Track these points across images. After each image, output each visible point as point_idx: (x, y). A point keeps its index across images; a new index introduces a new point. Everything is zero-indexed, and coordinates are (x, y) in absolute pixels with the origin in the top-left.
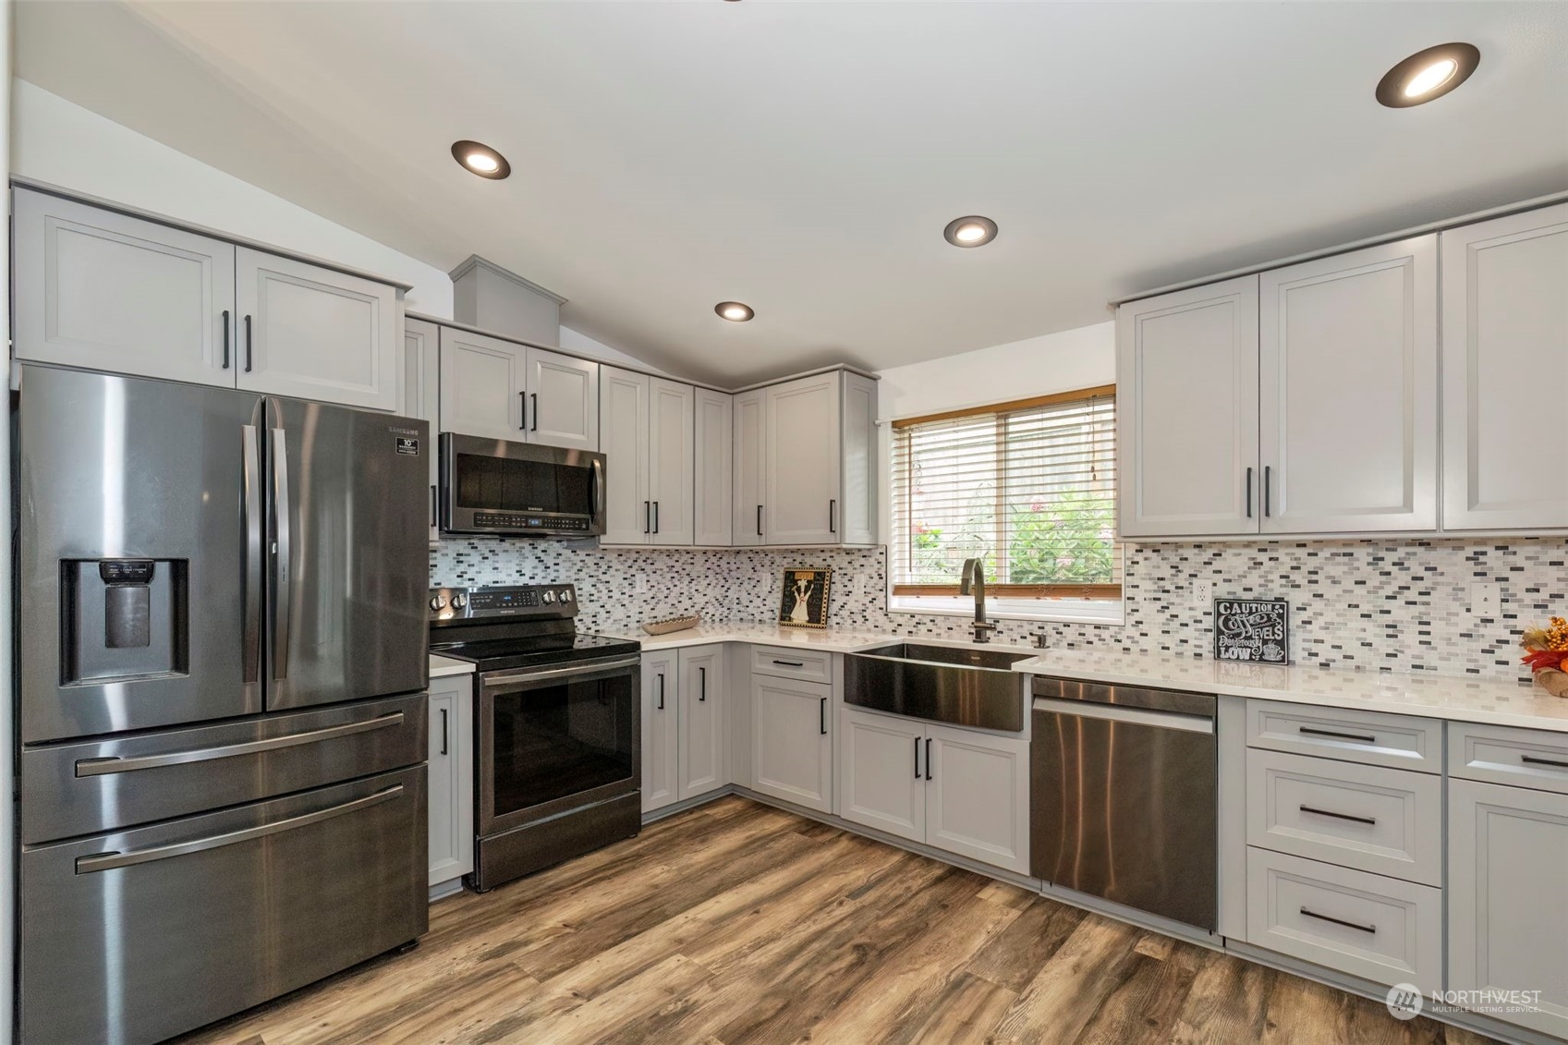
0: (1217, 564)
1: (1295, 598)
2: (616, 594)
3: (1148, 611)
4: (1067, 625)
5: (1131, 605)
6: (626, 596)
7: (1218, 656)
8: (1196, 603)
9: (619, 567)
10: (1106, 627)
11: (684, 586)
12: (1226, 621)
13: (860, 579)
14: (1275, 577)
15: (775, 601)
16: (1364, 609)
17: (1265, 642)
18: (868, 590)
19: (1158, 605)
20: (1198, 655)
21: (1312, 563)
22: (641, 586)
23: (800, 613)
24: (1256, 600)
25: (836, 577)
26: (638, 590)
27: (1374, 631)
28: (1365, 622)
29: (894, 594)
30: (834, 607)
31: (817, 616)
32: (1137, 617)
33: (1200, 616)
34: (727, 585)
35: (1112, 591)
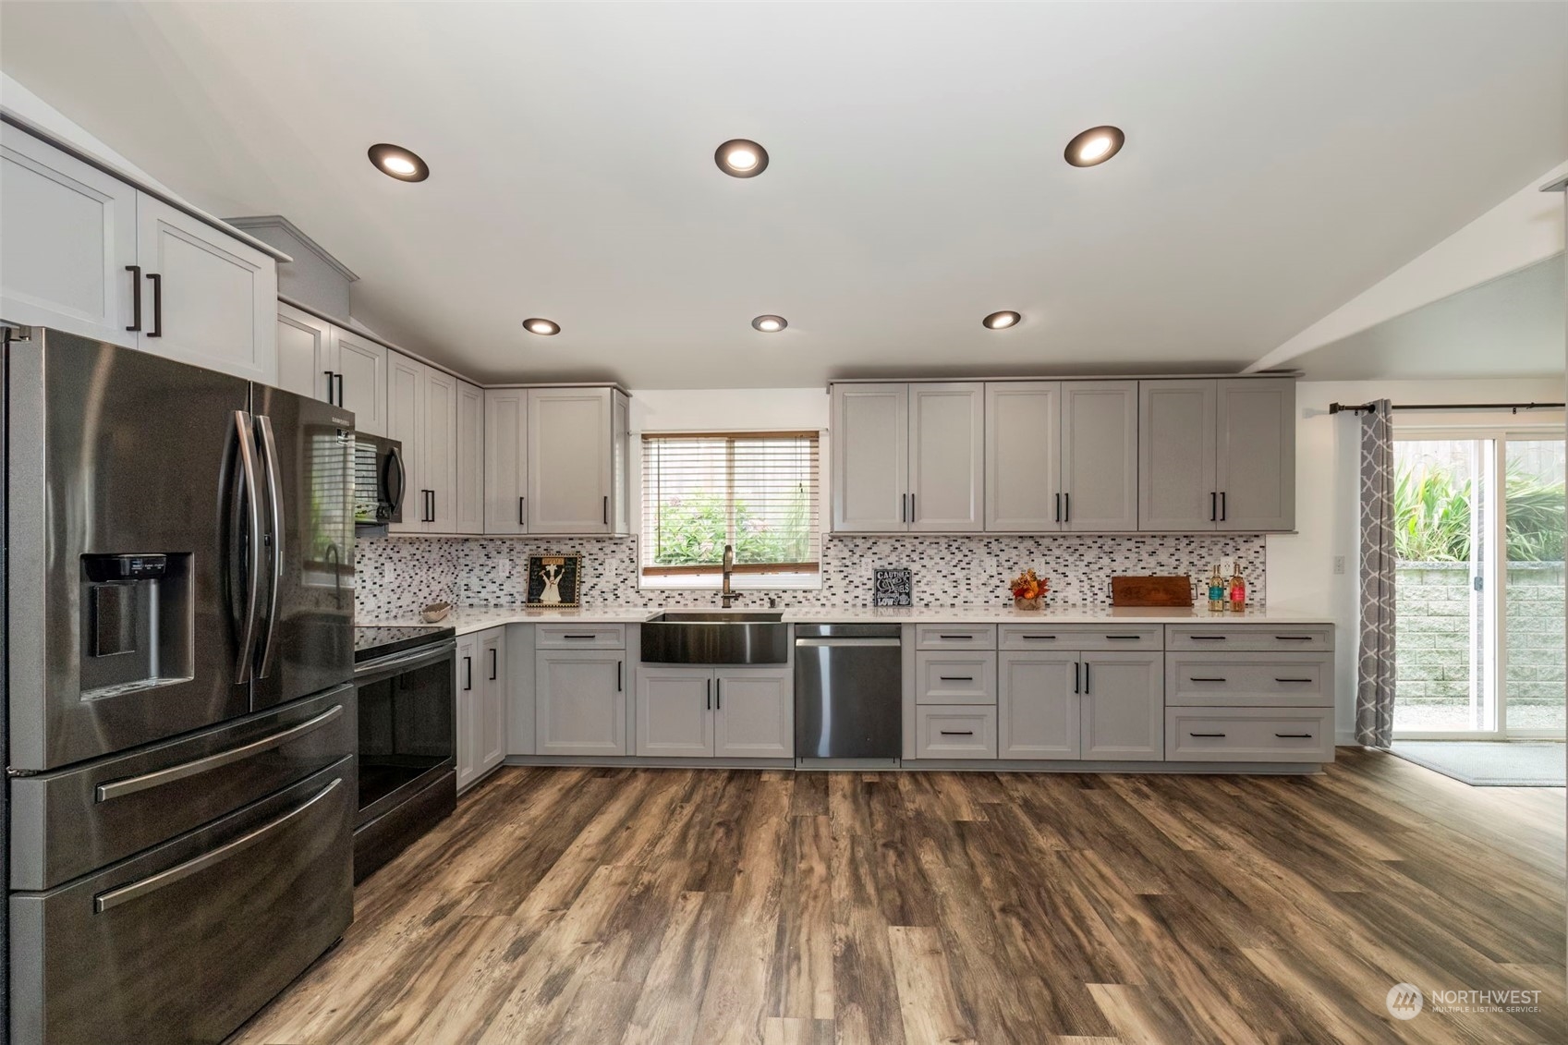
0: (874, 550)
1: (914, 567)
2: (369, 585)
3: (836, 579)
4: (784, 591)
5: (826, 576)
6: (377, 585)
7: (876, 605)
8: (863, 573)
9: (371, 556)
10: (811, 591)
11: (423, 573)
12: (881, 582)
13: (612, 565)
14: (904, 556)
15: (519, 585)
16: (944, 573)
17: (900, 594)
18: (619, 572)
19: (842, 575)
20: (864, 605)
21: (921, 548)
22: (389, 576)
23: (551, 594)
24: (895, 570)
25: (586, 562)
26: (386, 580)
27: (948, 586)
28: (944, 580)
29: (644, 574)
30: (584, 588)
31: (569, 595)
32: (829, 583)
33: (865, 581)
34: (456, 573)
35: (813, 567)
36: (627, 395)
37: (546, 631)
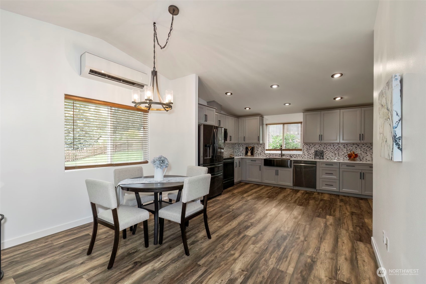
0: (315, 146)
1: (324, 150)
3: (306, 152)
4: (294, 155)
5: (303, 152)
7: (315, 158)
8: (312, 151)
10: (300, 155)
12: (316, 153)
13: (260, 149)
14: (322, 148)
15: (244, 152)
16: (332, 152)
17: (321, 156)
18: (261, 150)
19: (307, 152)
20: (312, 158)
21: (326, 146)
23: (249, 154)
24: (320, 151)
25: (255, 148)
27: (333, 155)
28: (332, 154)
29: (266, 151)
30: (255, 153)
31: (252, 154)
32: (304, 153)
33: (313, 153)
34: (234, 149)
35: (300, 150)
36: (263, 117)
37: (248, 159)
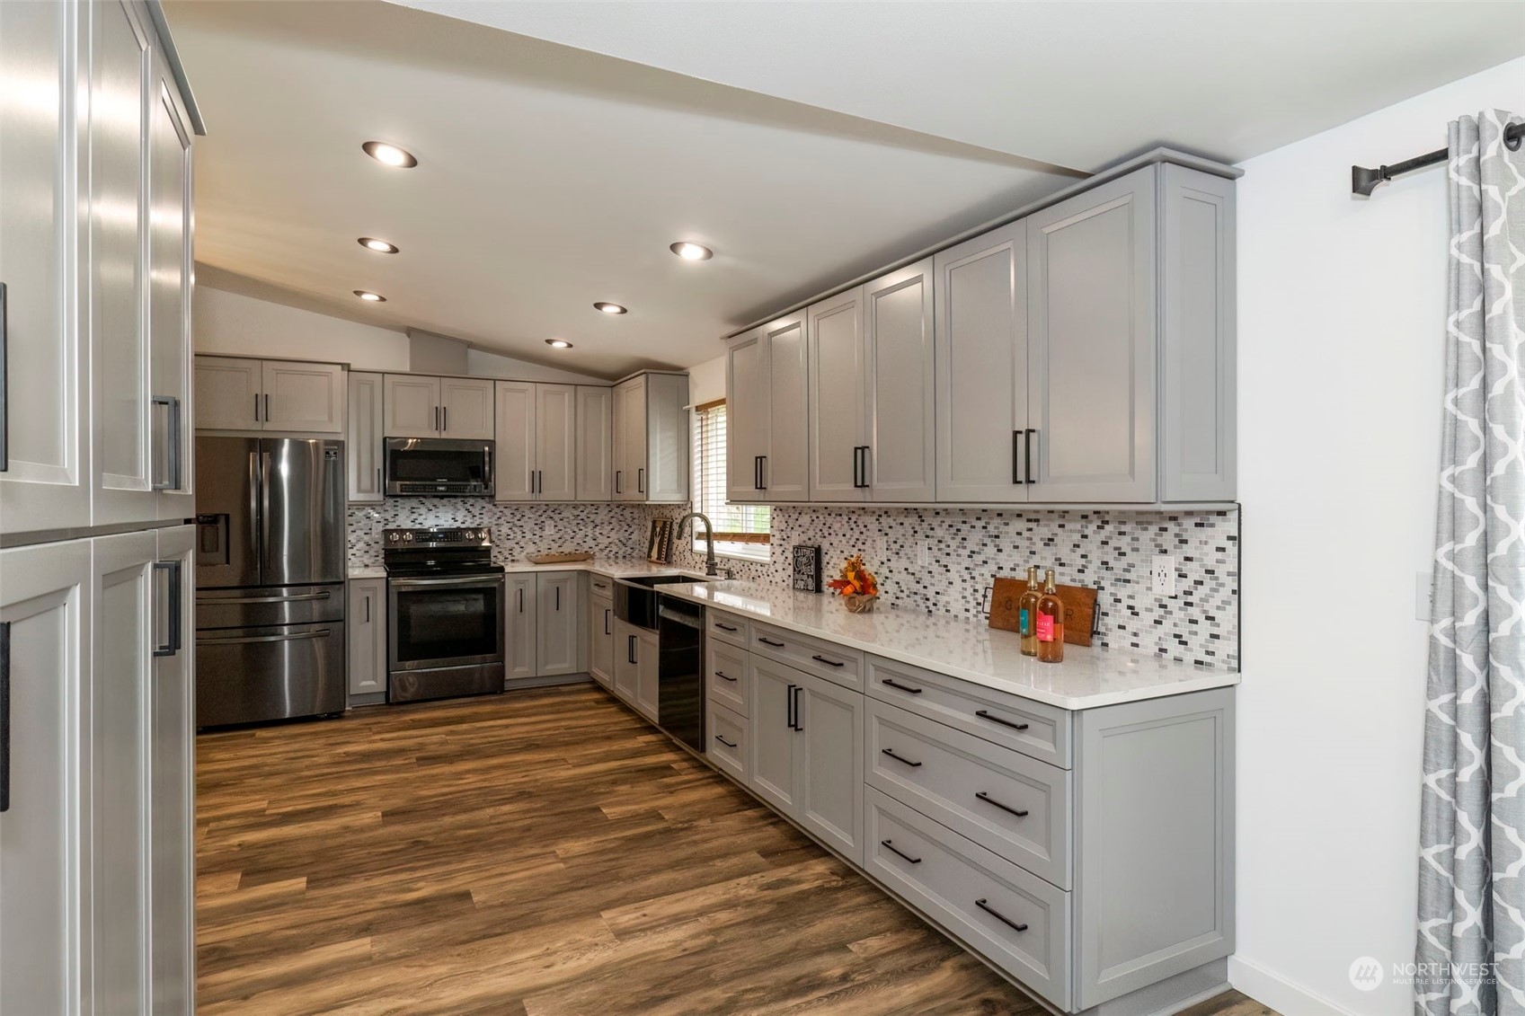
1: (825, 546)
2: (529, 535)
3: (778, 554)
5: (772, 549)
6: (537, 537)
7: (793, 587)
9: (532, 516)
10: (764, 565)
11: (589, 531)
12: (797, 560)
17: (808, 577)
19: (781, 549)
21: (829, 522)
22: (549, 530)
23: (655, 552)
24: (811, 547)
25: (675, 525)
26: (547, 532)
29: (697, 539)
31: (663, 553)
32: (774, 557)
37: (593, 579)
